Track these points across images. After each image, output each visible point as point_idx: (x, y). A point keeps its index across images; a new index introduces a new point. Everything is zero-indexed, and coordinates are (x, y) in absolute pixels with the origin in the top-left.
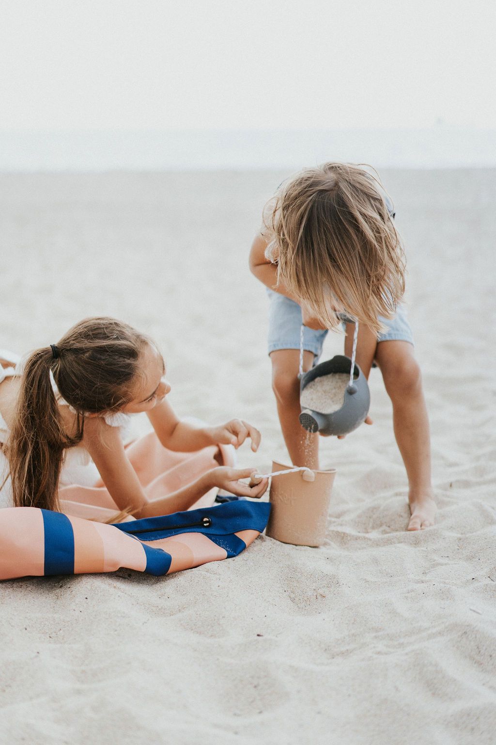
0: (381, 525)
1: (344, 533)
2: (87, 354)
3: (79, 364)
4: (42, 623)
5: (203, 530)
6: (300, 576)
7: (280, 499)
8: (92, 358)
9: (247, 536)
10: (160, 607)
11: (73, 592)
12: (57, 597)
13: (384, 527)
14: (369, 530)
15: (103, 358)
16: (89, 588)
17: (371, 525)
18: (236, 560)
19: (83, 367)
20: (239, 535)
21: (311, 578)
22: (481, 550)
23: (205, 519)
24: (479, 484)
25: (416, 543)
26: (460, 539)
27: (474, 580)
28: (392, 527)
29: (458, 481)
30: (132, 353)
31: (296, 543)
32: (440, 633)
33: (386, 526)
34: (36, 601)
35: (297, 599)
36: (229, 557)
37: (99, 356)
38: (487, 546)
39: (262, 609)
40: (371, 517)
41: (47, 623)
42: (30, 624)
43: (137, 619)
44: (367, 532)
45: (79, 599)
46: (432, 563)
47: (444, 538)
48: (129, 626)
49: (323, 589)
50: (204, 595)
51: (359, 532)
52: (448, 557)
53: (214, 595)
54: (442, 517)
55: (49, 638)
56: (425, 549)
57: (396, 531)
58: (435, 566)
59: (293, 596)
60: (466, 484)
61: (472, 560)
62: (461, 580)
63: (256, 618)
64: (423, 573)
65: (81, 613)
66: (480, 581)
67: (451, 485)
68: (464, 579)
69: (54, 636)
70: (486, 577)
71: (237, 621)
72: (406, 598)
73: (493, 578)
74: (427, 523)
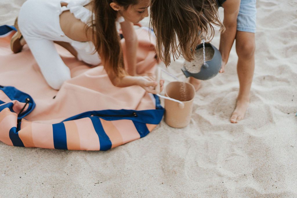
0: (221, 111)
4: (51, 179)
5: (134, 119)
6: (168, 157)
9: (150, 127)
10: (102, 174)
13: (222, 113)
14: (215, 113)
20: (148, 125)
21: (173, 159)
23: (135, 113)
24: (279, 80)
25: (231, 131)
27: (245, 176)
29: (268, 76)
36: (141, 137)
38: (259, 149)
39: (144, 183)
40: (217, 104)
41: (53, 179)
42: (45, 180)
43: (86, 191)
44: (213, 114)
45: (69, 165)
46: (232, 153)
47: (243, 133)
48: (82, 196)
49: (177, 167)
50: (120, 173)
51: (210, 113)
52: (241, 148)
53: (124, 174)
54: (248, 114)
55: (52, 187)
56: (232, 141)
57: (226, 118)
58: (233, 155)
59: (163, 167)
60: (271, 78)
61: (250, 156)
62: (240, 174)
63: (139, 192)
64: (226, 160)
65: (67, 176)
66: (247, 177)
67: (264, 78)
68: (241, 173)
69: (55, 186)
70: (251, 175)
71: (130, 195)
72: (207, 192)
73: (254, 175)
74: (240, 118)
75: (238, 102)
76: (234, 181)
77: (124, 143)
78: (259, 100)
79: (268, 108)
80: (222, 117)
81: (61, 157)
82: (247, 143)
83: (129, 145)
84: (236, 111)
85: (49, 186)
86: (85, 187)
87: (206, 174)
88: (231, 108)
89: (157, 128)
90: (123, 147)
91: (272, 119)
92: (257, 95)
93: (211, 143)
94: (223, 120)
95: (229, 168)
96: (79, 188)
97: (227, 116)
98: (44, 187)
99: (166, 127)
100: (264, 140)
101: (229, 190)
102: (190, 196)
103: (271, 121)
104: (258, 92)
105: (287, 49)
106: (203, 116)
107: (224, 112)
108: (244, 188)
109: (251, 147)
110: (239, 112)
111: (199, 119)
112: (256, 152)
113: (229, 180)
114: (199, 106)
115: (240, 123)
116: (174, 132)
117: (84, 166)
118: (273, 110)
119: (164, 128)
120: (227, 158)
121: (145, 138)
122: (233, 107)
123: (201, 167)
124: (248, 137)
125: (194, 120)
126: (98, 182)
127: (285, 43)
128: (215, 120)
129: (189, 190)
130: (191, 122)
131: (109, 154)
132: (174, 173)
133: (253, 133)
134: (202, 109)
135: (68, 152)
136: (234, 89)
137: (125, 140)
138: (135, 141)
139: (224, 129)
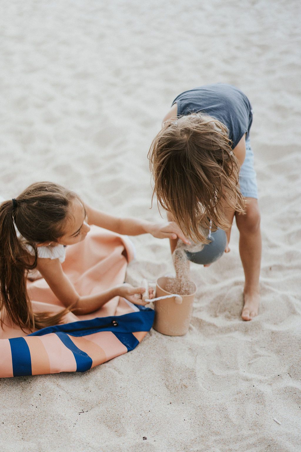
0: (225, 310)
1: (202, 320)
2: (35, 203)
3: (29, 209)
4: (13, 417)
5: (113, 329)
6: (172, 369)
7: (161, 310)
8: (39, 205)
9: (139, 335)
10: (85, 401)
11: (32, 388)
12: (22, 388)
13: (227, 313)
14: (218, 314)
15: (45, 204)
16: (42, 386)
17: (218, 310)
18: (133, 353)
19: (32, 211)
20: (135, 334)
21: (179, 371)
22: (285, 346)
23: (114, 322)
24: (289, 268)
25: (246, 331)
26: (273, 333)
27: (279, 376)
28: (232, 313)
29: (275, 266)
30: (65, 202)
31: (171, 335)
32: (254, 445)
33: (228, 311)
34: (10, 393)
35: (170, 386)
36: (129, 351)
37: (42, 203)
38: (289, 344)
39: (147, 403)
40: (219, 303)
41: (16, 416)
42: (6, 419)
43: (70, 421)
44: (216, 316)
45: (36, 395)
46: (254, 354)
47: (263, 330)
48: (65, 428)
49: (186, 380)
50: (112, 394)
51: (211, 315)
52: (264, 347)
53: (118, 395)
54: (262, 308)
55: (17, 427)
56: (250, 341)
57: (235, 318)
58: (256, 356)
59: (167, 384)
60: (280, 268)
61: (279, 354)
62: (271, 375)
63: (143, 414)
64: (248, 364)
65: (36, 409)
66: (283, 378)
67: (271, 269)
68: (273, 375)
69: (20, 425)
70: (287, 374)
71: (132, 419)
72: (236, 400)
73: (291, 374)
74: (253, 313)
75: (246, 296)
76: (266, 384)
77: (107, 360)
78: (272, 291)
79: (286, 298)
80: (228, 318)
81: (21, 389)
82: (271, 341)
83: (115, 362)
84: (245, 307)
85: (11, 426)
86: (66, 416)
87: (227, 381)
88: (238, 305)
89: (148, 338)
90: (106, 364)
91: (294, 310)
92: (267, 287)
93: (224, 346)
94: (231, 321)
95: (256, 371)
96: (59, 418)
97: (235, 315)
98: (5, 428)
99: (160, 335)
100: (293, 332)
101: (265, 393)
102: (215, 406)
103: (294, 313)
104: (267, 284)
105: (289, 235)
106: (203, 319)
107: (230, 312)
108: (284, 388)
109: (277, 344)
110: (251, 307)
111: (200, 323)
112: (285, 348)
113: (260, 383)
114: (196, 309)
115: (254, 319)
116: (171, 340)
117: (59, 393)
118: (293, 300)
119: (157, 337)
120: (249, 361)
121: (135, 351)
122: (241, 303)
123: (219, 374)
124: (271, 334)
125: (193, 325)
126: (82, 411)
127: (284, 229)
128: (220, 321)
129: (212, 401)
130: (190, 328)
131: (89, 376)
132: (183, 387)
133: (274, 328)
134: (200, 311)
135: (31, 381)
136: (236, 284)
137: (108, 355)
138: (122, 356)
139: (236, 330)
